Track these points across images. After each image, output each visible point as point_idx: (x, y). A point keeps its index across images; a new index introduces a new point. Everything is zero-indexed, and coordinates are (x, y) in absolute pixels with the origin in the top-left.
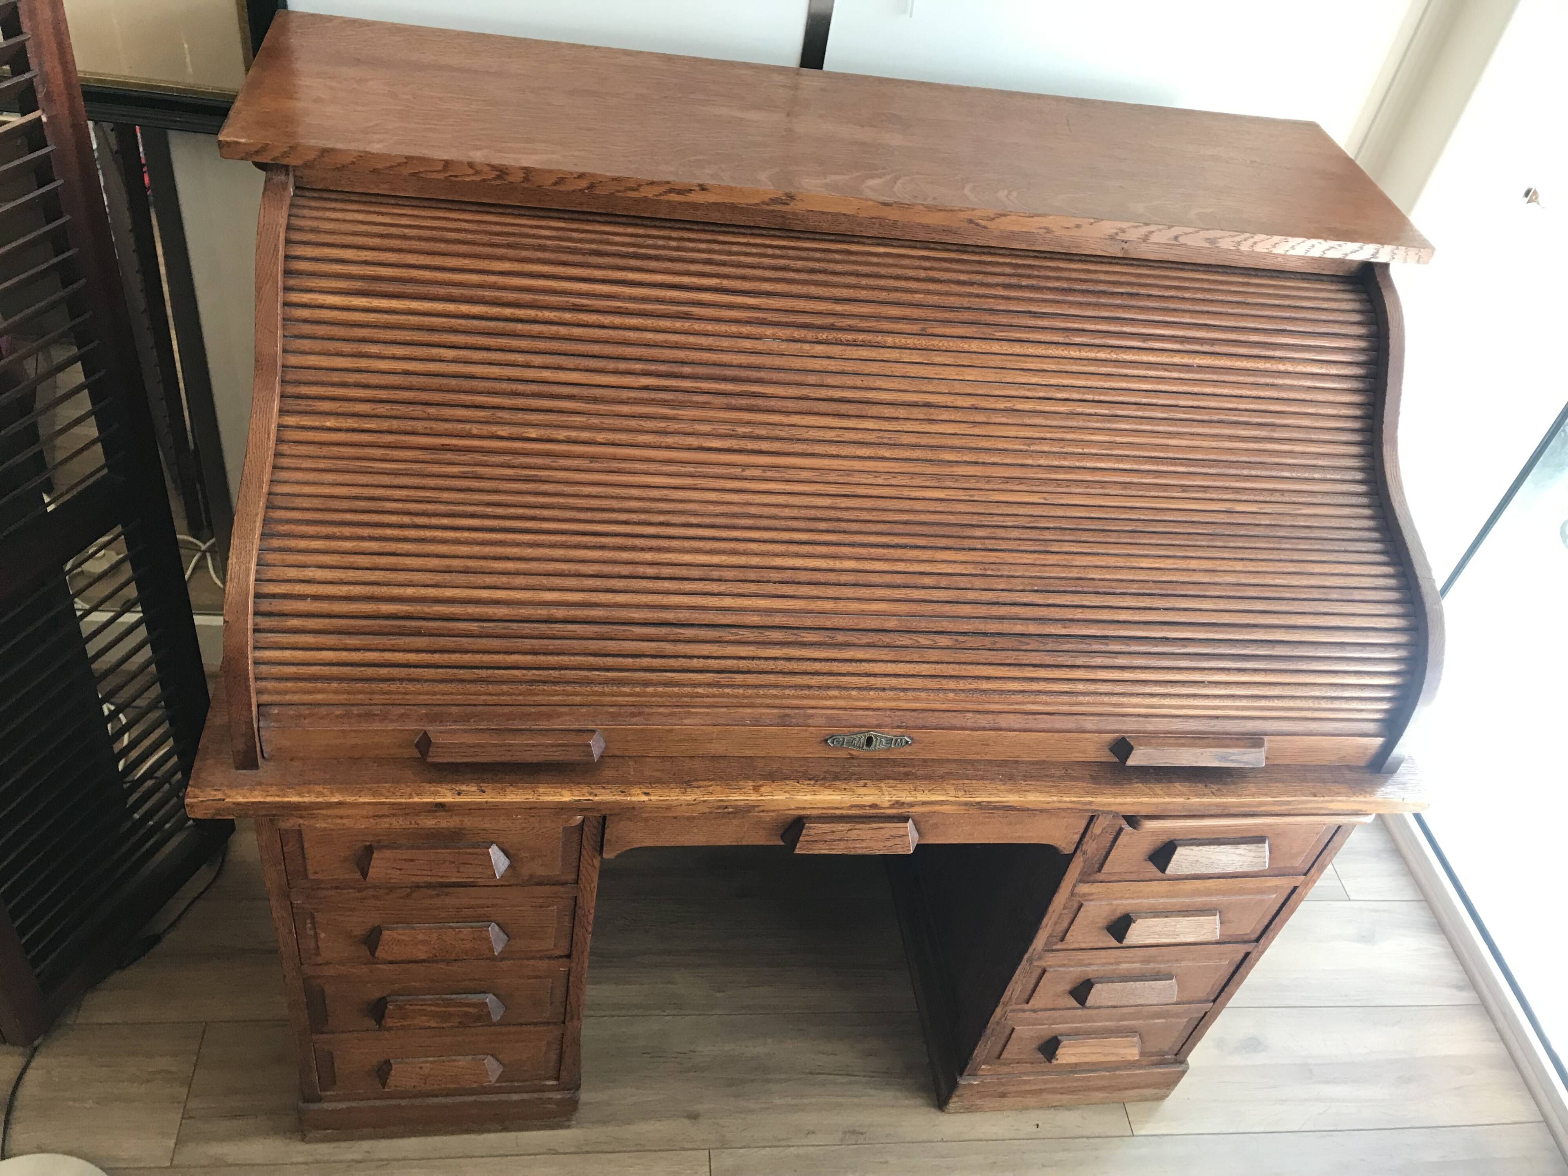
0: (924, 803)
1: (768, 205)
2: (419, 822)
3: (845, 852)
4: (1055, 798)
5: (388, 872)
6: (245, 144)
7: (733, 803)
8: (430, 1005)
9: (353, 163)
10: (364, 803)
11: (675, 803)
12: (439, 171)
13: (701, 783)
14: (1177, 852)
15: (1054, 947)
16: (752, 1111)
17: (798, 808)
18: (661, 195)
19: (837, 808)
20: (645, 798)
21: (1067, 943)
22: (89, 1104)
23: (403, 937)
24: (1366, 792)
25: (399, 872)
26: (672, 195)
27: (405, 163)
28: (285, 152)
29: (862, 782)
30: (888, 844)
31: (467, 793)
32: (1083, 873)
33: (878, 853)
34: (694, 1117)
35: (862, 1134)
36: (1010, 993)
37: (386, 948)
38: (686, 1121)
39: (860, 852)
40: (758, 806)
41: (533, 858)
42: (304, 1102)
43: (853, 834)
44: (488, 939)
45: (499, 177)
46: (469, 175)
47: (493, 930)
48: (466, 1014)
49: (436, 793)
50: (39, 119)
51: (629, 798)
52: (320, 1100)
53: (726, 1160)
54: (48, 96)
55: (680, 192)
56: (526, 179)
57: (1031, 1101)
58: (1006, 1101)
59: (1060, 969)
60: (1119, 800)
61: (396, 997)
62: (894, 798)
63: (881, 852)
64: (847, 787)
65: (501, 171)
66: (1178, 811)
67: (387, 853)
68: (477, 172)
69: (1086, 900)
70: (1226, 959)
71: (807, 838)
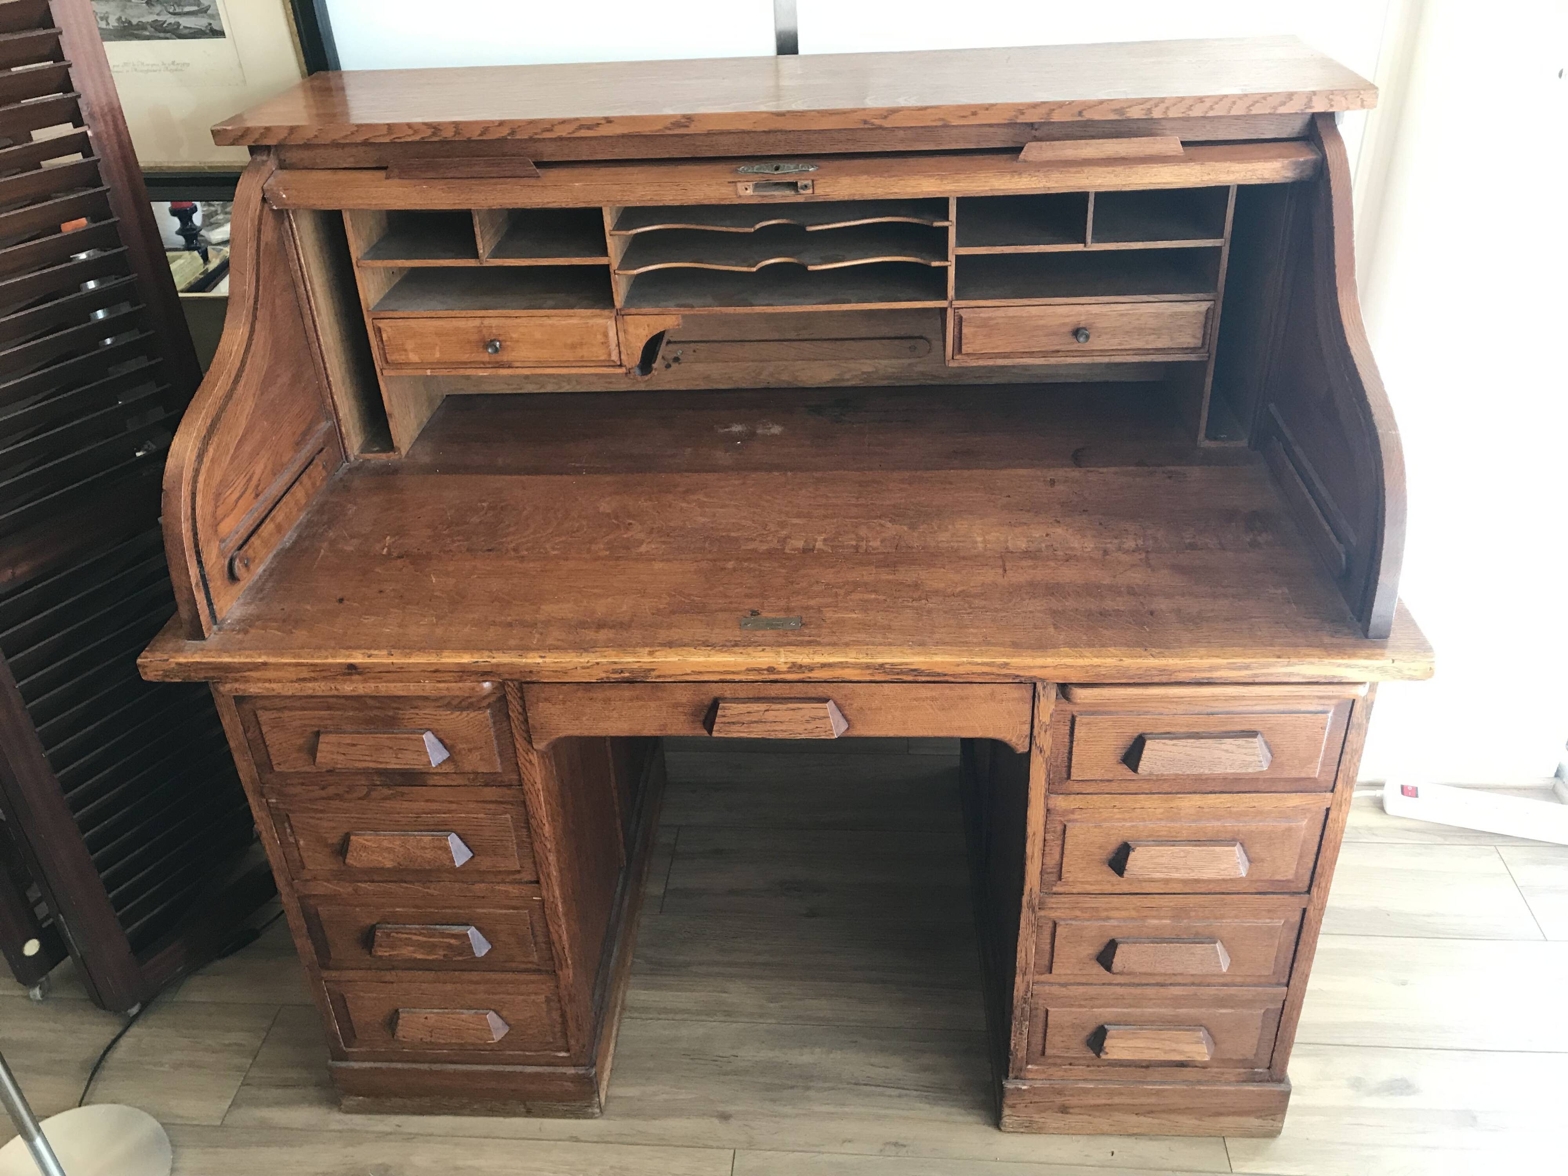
0: (824, 666)
1: (670, 129)
2: (338, 687)
3: (765, 735)
4: (965, 660)
5: (335, 757)
6: (231, 131)
7: (627, 666)
8: (415, 934)
9: (316, 136)
10: (285, 664)
11: (571, 666)
12: (384, 135)
13: (598, 649)
14: (1146, 747)
15: (1055, 889)
16: (785, 1116)
17: (694, 672)
18: (574, 132)
19: (733, 673)
20: (540, 660)
21: (1067, 883)
22: (166, 1068)
23: (369, 844)
24: (1345, 654)
25: (342, 757)
26: (582, 131)
27: (357, 131)
28: (261, 134)
29: (760, 648)
30: (810, 726)
31: (376, 656)
32: (1050, 782)
33: (799, 737)
34: (725, 1117)
35: (904, 1146)
36: (1023, 954)
37: (355, 854)
38: (716, 1121)
39: (781, 736)
40: (653, 670)
41: (470, 750)
42: (333, 1060)
43: (770, 716)
44: (447, 849)
45: (434, 134)
46: (409, 136)
47: (454, 842)
48: (450, 946)
49: (349, 656)
50: (86, 133)
51: (524, 660)
52: (345, 1057)
53: (749, 1161)
54: (92, 115)
55: (589, 127)
56: (457, 133)
57: (1102, 1122)
58: (1069, 1118)
59: (1073, 922)
60: (1040, 661)
61: (384, 926)
62: (790, 660)
63: (803, 736)
64: (743, 651)
65: (434, 128)
66: (1114, 678)
67: (332, 738)
68: (416, 132)
69: (1069, 821)
70: (1280, 918)
71: (723, 719)
